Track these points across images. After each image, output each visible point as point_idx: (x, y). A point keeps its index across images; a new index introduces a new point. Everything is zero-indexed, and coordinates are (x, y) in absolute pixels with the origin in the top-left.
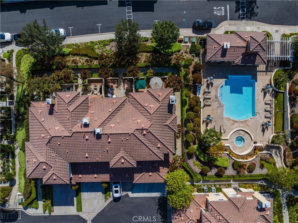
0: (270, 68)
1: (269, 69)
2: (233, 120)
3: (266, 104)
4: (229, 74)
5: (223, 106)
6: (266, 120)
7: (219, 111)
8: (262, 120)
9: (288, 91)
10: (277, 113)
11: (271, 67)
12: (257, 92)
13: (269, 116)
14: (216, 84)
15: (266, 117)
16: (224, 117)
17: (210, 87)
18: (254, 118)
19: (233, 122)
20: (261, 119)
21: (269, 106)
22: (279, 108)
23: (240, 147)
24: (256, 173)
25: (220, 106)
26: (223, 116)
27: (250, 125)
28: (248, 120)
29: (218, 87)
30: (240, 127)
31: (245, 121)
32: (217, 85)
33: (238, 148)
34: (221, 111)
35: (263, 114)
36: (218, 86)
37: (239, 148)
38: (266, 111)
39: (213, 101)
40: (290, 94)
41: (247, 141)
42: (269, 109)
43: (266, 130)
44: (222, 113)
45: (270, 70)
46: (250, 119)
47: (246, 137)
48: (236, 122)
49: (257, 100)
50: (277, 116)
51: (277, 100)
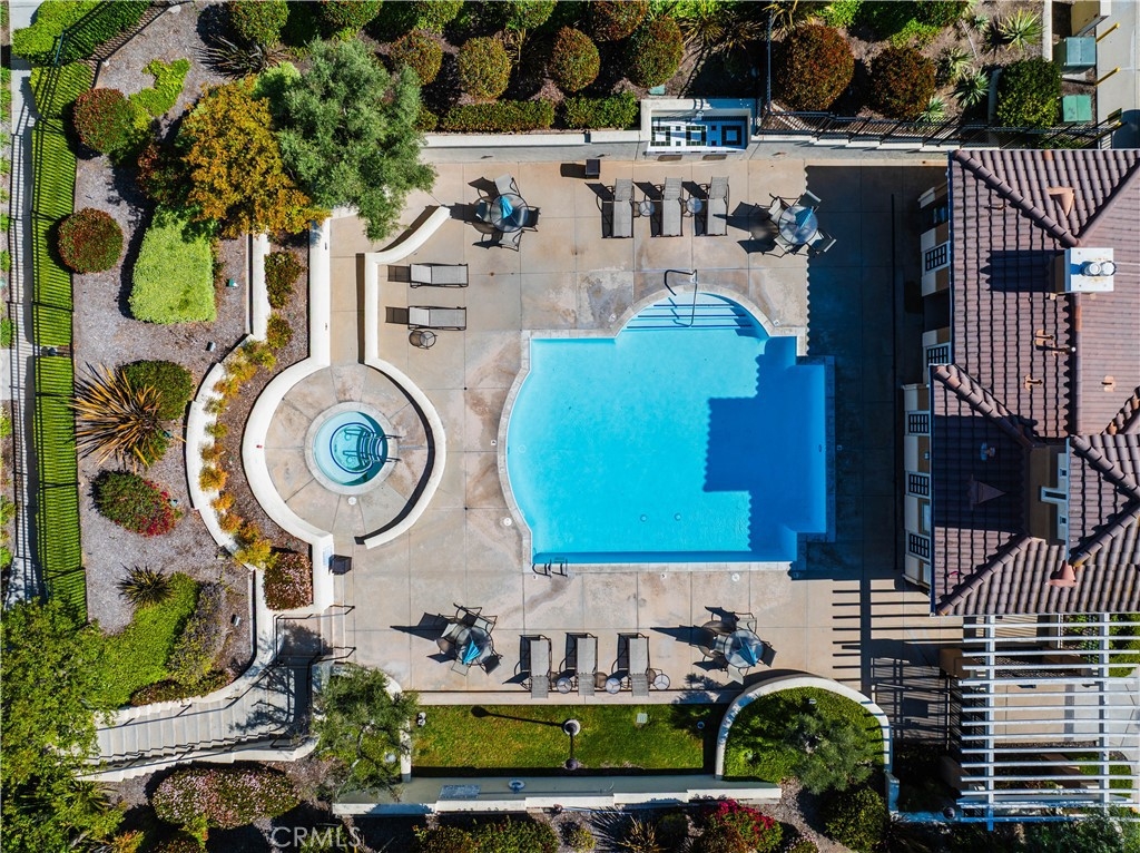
0: (889, 672)
1: (884, 666)
2: (501, 399)
3: (624, 642)
4: (837, 369)
5: (602, 324)
6: (504, 642)
7: (568, 299)
8: (507, 615)
9: (723, 800)
10: (562, 725)
11: (895, 678)
12: (709, 576)
13: (539, 668)
14: (765, 272)
15: (526, 643)
16: (526, 333)
17: (746, 235)
18: (520, 555)
19: (488, 399)
20: (516, 610)
21: (608, 664)
22: (595, 738)
23: (308, 453)
24: (94, 541)
25: (605, 308)
26: (533, 328)
27: (471, 526)
28: (506, 512)
29: (745, 291)
30: (456, 450)
31: (499, 493)
32: (758, 284)
33: (304, 439)
34: (566, 313)
35: (551, 621)
36: (752, 288)
37: (298, 442)
38: (572, 640)
39: (640, 255)
40: (702, 808)
41: (353, 501)
42: (585, 666)
43: (433, 647)
44: (552, 319)
45: (879, 673)
46: (515, 527)
47: (384, 493)
48: (494, 423)
49: (652, 578)
50: (540, 728)
51: (652, 723)
